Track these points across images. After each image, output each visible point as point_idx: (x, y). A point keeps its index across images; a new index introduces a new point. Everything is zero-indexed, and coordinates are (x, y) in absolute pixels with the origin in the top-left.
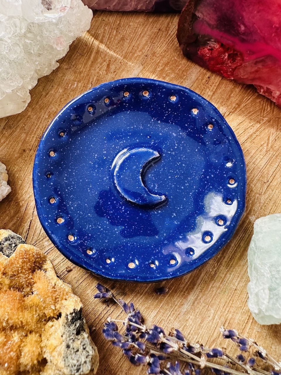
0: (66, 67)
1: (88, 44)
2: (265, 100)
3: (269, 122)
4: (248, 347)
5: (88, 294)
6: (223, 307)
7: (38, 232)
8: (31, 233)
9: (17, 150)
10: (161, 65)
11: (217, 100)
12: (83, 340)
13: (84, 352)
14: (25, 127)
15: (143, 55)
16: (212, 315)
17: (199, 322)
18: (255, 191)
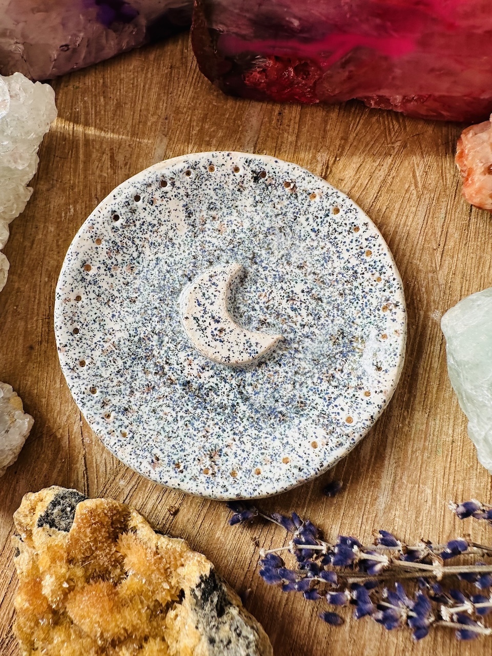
0: (46, 187)
1: (67, 136)
2: (385, 114)
3: (405, 147)
5: (218, 539)
6: (444, 478)
7: (102, 469)
8: (93, 476)
9: (20, 352)
10: (195, 124)
11: (306, 146)
12: (231, 621)
14: (19, 310)
15: (161, 120)
16: (430, 497)
17: (414, 516)
18: (424, 270)
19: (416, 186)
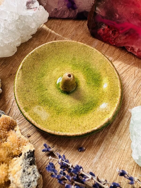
0: (35, 39)
1: (46, 31)
2: (131, 55)
3: (134, 64)
4: (134, 182)
5: (38, 150)
6: (118, 161)
7: (14, 114)
9: (8, 74)
11: (107, 54)
12: (33, 168)
13: (34, 175)
14: (13, 64)
15: (72, 35)
16: (111, 165)
17: (104, 169)
18: (130, 96)
19: (135, 74)
